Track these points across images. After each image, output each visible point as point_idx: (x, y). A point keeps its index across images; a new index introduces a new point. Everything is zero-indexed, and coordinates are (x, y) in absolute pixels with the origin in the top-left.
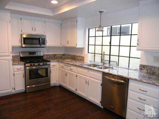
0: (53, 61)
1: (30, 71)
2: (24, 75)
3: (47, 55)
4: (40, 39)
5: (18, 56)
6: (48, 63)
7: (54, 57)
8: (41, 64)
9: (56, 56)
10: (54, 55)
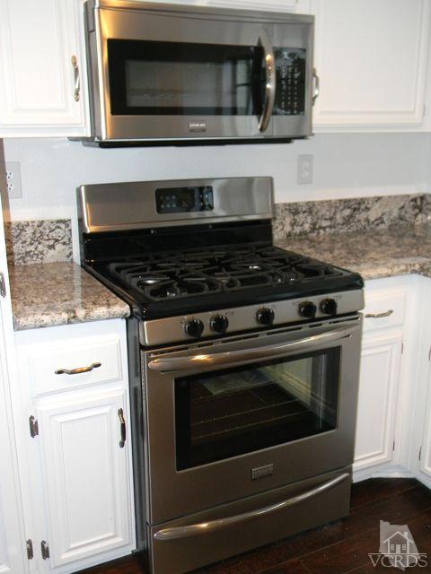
0: (380, 276)
1: (188, 386)
2: (123, 426)
3: (294, 209)
4: (259, 52)
5: (66, 222)
6: (343, 300)
7: (347, 221)
8: (285, 310)
9: (362, 216)
10: (346, 203)
